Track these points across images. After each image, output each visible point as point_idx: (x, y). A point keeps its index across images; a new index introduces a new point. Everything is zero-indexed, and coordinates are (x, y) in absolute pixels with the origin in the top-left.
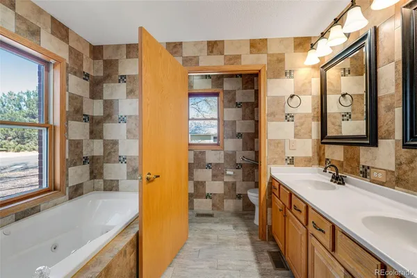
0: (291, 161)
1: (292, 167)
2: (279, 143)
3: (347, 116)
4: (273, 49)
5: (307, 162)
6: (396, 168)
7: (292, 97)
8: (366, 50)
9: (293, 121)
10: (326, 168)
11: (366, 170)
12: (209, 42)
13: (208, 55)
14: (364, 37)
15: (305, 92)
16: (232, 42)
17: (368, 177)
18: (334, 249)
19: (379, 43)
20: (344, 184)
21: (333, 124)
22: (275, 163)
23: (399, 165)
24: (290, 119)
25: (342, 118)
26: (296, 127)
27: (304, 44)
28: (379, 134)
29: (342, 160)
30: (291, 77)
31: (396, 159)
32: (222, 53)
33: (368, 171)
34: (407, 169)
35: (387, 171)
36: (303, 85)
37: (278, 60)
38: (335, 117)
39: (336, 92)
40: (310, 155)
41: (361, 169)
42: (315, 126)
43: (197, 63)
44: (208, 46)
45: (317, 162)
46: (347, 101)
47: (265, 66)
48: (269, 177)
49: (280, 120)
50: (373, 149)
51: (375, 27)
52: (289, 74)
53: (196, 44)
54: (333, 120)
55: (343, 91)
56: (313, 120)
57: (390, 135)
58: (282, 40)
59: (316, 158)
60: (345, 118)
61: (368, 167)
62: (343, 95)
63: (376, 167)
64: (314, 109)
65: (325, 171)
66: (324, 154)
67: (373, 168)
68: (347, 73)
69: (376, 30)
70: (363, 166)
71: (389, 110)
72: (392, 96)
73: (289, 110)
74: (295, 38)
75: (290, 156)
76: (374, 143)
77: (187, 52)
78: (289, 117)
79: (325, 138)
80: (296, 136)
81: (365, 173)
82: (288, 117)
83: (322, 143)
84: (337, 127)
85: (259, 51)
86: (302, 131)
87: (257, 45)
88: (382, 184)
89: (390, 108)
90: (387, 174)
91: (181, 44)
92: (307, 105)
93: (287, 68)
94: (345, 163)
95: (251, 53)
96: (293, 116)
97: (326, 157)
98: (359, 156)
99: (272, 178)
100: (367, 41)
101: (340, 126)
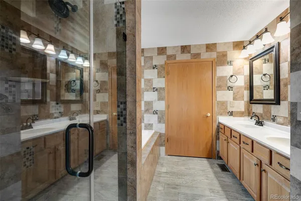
0: (231, 114)
1: (232, 117)
2: (223, 103)
3: (267, 87)
4: (220, 49)
5: (241, 114)
7: (232, 76)
8: (274, 53)
9: (232, 90)
10: (252, 117)
11: (274, 117)
12: (182, 46)
13: (181, 53)
14: (273, 47)
15: (239, 73)
16: (195, 46)
17: (275, 121)
18: (252, 151)
19: (281, 51)
20: (262, 125)
21: (258, 92)
22: (221, 115)
25: (263, 88)
26: (234, 94)
27: (240, 45)
28: (281, 98)
29: (262, 113)
30: (231, 65)
31: (288, 111)
32: (189, 52)
35: (285, 118)
36: (239, 69)
37: (223, 55)
38: (258, 88)
39: (259, 73)
40: (243, 110)
41: (272, 117)
42: (246, 93)
43: (175, 58)
44: (181, 49)
45: (247, 114)
46: (267, 79)
47: (215, 60)
48: (217, 123)
49: (224, 90)
50: (278, 106)
51: (279, 42)
52: (230, 63)
53: (174, 47)
54: (257, 89)
55: (264, 73)
56: (245, 89)
57: (286, 99)
58: (225, 43)
59: (247, 112)
60: (265, 88)
61: (276, 116)
62: (264, 75)
64: (245, 83)
65: (251, 118)
66: (252, 109)
67: (278, 116)
68: (267, 62)
69: (279, 44)
70: (273, 115)
72: (286, 79)
73: (230, 84)
74: (233, 42)
75: (231, 111)
76: (278, 103)
77: (169, 52)
78: (230, 88)
79: (252, 100)
80: (234, 99)
81: (274, 119)
83: (250, 103)
84: (260, 94)
85: (212, 50)
86: (238, 96)
87: (210, 47)
88: (282, 124)
89: (286, 85)
90: (284, 119)
91: (166, 48)
92: (241, 82)
93: (229, 60)
94: (263, 115)
95: (207, 52)
96: (232, 88)
97: (253, 111)
98: (271, 110)
99: (219, 123)
100: (274, 49)
101: (262, 93)
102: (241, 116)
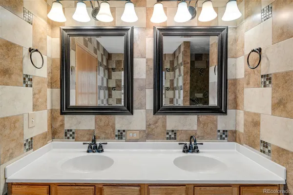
0: (30, 145)
1: (31, 152)
5: (44, 139)
6: (146, 128)
9: (31, 86)
11: (122, 133)
17: (124, 138)
23: (148, 126)
24: (29, 83)
26: (34, 94)
31: (147, 122)
33: (124, 133)
34: (154, 127)
35: (140, 131)
41: (117, 134)
45: (51, 135)
49: (16, 84)
50: (129, 116)
56: (48, 86)
57: (143, 106)
59: (50, 131)
61: (124, 131)
63: (131, 129)
66: (62, 125)
67: (129, 130)
70: (119, 131)
71: (142, 90)
72: (144, 80)
73: (27, 70)
75: (29, 137)
78: (28, 81)
80: (34, 107)
81: (120, 135)
82: (27, 79)
86: (40, 100)
88: (136, 140)
89: (142, 89)
90: (140, 133)
94: (96, 131)
96: (31, 80)
97: (68, 128)
98: (114, 124)
102: (44, 144)
